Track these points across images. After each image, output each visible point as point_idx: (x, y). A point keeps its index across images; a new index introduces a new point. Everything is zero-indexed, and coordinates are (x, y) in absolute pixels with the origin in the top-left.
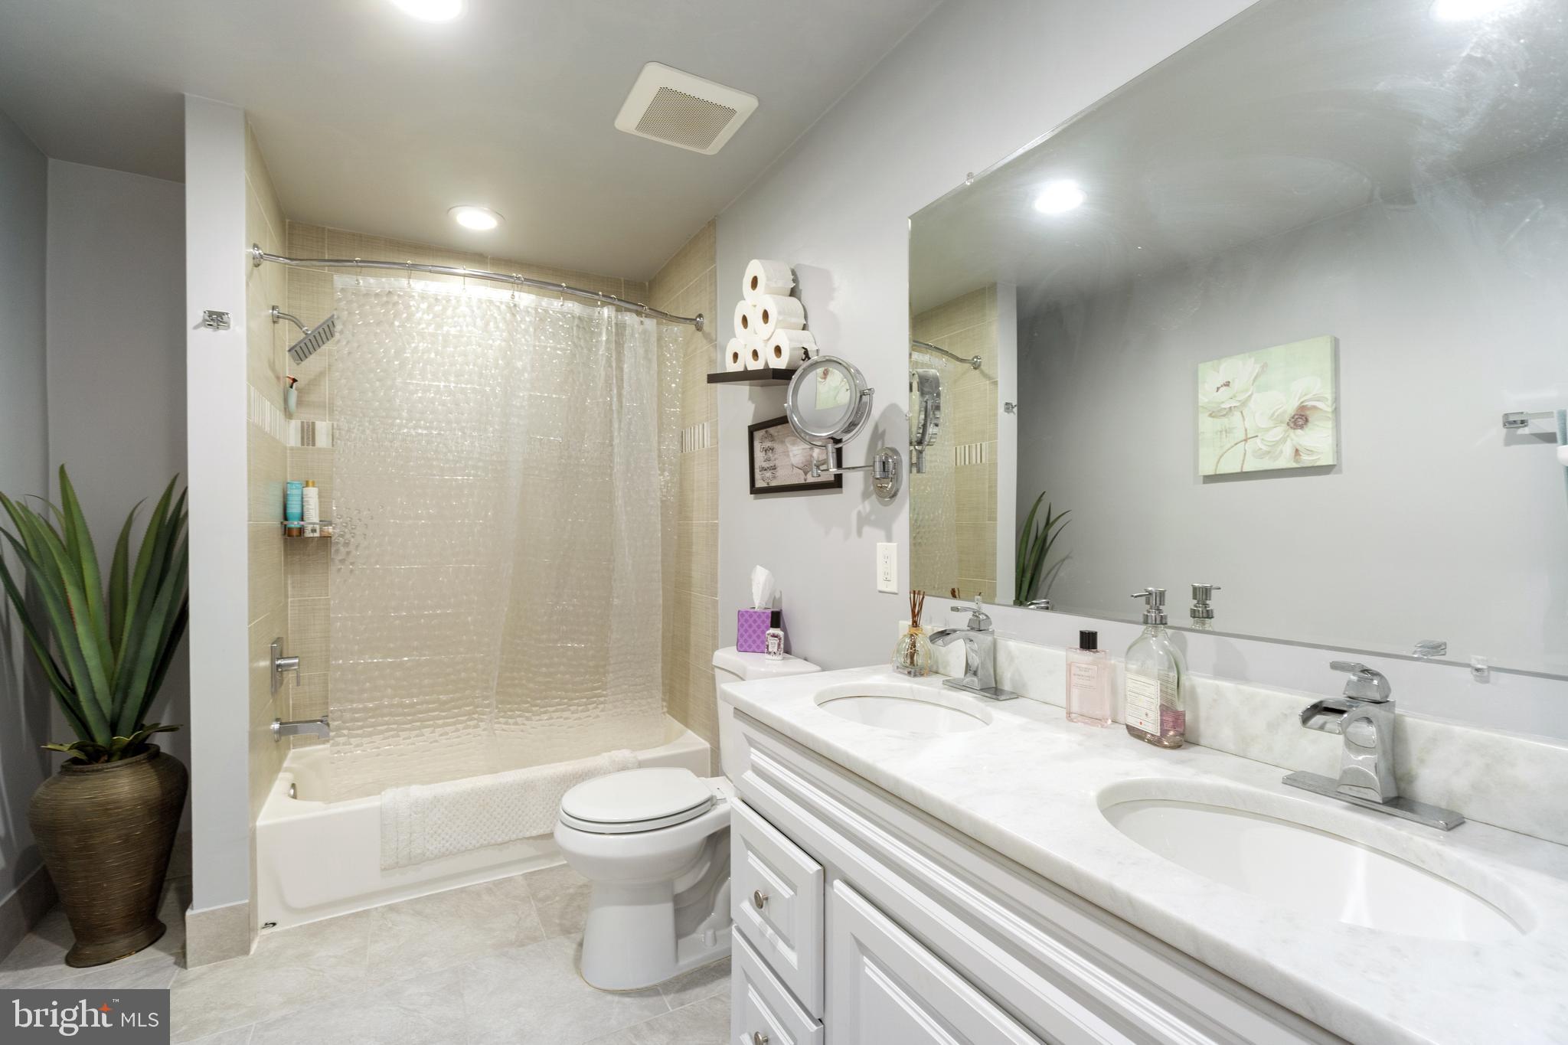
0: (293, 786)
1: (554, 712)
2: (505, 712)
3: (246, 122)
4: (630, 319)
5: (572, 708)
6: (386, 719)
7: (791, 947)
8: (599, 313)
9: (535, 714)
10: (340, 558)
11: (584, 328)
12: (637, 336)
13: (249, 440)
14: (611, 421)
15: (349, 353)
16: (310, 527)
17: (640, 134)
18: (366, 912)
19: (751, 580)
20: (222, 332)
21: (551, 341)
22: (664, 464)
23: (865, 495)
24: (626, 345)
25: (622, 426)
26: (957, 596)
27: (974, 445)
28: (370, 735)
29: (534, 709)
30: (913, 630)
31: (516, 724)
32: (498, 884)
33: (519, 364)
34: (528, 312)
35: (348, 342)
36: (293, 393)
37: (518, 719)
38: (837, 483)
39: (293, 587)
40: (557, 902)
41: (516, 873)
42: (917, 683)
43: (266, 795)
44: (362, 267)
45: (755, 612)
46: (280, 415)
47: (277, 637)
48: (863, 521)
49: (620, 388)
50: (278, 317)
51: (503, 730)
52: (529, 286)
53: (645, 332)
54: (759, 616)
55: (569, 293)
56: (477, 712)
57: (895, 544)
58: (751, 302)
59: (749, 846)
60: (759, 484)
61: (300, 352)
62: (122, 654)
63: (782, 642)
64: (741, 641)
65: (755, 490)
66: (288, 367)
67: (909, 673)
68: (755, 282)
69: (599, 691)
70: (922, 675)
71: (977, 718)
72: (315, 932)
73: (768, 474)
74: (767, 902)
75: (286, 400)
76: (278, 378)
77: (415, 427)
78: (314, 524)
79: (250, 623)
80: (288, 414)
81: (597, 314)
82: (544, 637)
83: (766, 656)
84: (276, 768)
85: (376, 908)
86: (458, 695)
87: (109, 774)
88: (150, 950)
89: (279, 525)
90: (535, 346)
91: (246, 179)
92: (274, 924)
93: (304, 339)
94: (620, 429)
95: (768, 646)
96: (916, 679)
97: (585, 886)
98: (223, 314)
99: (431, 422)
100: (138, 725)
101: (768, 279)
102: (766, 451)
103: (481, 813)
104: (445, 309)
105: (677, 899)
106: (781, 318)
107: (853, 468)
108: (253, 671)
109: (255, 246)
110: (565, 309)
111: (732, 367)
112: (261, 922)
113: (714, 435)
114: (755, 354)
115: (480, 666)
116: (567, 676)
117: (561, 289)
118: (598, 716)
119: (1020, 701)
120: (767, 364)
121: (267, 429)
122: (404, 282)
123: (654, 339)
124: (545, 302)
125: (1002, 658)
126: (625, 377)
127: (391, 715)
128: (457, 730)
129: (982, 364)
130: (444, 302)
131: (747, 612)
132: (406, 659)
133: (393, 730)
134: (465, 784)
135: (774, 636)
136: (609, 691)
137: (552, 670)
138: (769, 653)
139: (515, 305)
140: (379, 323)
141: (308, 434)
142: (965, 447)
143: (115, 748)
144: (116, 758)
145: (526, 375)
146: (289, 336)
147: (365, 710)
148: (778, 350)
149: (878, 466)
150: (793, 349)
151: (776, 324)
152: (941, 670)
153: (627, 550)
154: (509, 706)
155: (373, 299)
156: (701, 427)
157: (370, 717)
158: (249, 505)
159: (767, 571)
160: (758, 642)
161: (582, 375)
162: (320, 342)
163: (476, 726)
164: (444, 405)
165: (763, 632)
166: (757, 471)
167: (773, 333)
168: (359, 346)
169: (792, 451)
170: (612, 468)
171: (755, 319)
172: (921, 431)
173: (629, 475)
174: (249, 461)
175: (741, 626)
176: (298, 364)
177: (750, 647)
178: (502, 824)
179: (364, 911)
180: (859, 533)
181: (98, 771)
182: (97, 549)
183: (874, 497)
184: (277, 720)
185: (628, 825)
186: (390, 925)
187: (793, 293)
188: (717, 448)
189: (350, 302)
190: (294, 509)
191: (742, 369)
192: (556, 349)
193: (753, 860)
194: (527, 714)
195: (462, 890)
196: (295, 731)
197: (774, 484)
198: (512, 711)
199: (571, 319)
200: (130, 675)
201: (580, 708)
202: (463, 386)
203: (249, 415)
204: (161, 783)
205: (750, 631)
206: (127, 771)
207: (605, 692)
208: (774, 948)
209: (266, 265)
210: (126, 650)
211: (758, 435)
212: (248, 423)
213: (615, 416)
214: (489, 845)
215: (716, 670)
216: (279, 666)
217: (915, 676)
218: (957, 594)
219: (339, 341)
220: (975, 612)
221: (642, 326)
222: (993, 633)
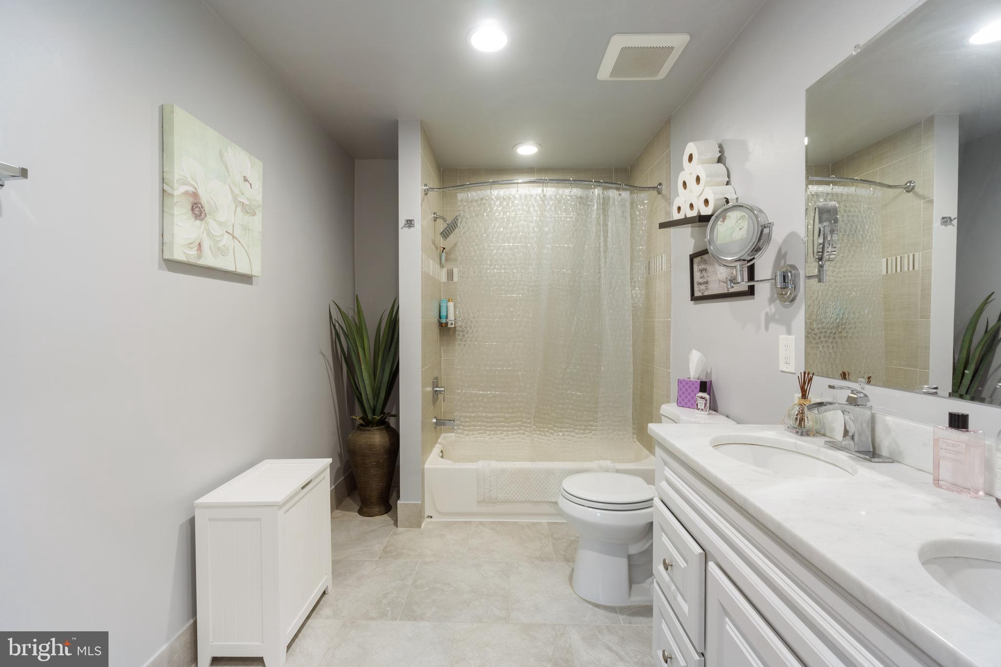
0: (442, 451)
1: (565, 431)
2: (540, 428)
3: (421, 126)
4: (612, 193)
5: (576, 431)
6: (480, 423)
7: (686, 601)
8: (593, 192)
9: (555, 431)
10: (460, 338)
11: (583, 203)
12: (616, 203)
13: (422, 280)
14: (599, 258)
15: (464, 233)
16: (450, 322)
17: (613, 79)
18: (471, 522)
19: (689, 359)
20: (412, 229)
21: (564, 214)
22: (635, 283)
23: (771, 300)
24: (609, 211)
25: (607, 260)
26: (847, 378)
27: (906, 256)
28: (472, 430)
29: (555, 428)
30: (803, 401)
31: (545, 435)
32: (534, 524)
33: (546, 229)
34: (551, 198)
35: (464, 227)
36: (444, 255)
37: (546, 433)
38: (751, 291)
39: (444, 352)
40: (564, 542)
41: (544, 520)
42: (802, 441)
43: (430, 454)
44: (470, 187)
45: (690, 381)
46: (438, 266)
47: (435, 376)
48: (769, 319)
49: (606, 237)
50: (436, 218)
51: (538, 438)
52: (552, 183)
53: (622, 200)
54: (693, 384)
55: (576, 183)
56: (523, 426)
57: (794, 336)
58: (688, 172)
59: (663, 530)
60: (697, 294)
61: (446, 234)
62: (377, 379)
63: (708, 402)
64: (680, 399)
65: (694, 298)
66: (442, 243)
67: (797, 432)
68: (691, 158)
69: (592, 423)
70: (808, 435)
71: (848, 472)
72: (448, 525)
73: (703, 287)
74: (672, 568)
75: (440, 259)
76: (437, 248)
77: (493, 269)
78: (451, 320)
79: (422, 368)
80: (442, 266)
81: (591, 193)
82: (561, 387)
83: (696, 411)
84: (435, 441)
85: (475, 522)
86: (514, 415)
87: (372, 433)
88: (385, 515)
89: (437, 321)
90: (555, 217)
91: (422, 154)
92: (431, 517)
93: (447, 227)
94: (606, 262)
95: (697, 404)
96: (803, 438)
97: (578, 537)
98: (412, 220)
99: (501, 266)
100: (382, 412)
101: (700, 154)
102: (701, 271)
103: (525, 482)
104: (508, 204)
105: (630, 557)
106: (708, 180)
107: (761, 281)
108: (423, 392)
109: (426, 185)
110: (572, 193)
111: (676, 216)
112: (426, 516)
113: (669, 261)
114: (691, 206)
115: (525, 400)
116: (574, 411)
117: (570, 182)
118: (591, 438)
119: (895, 465)
120: (699, 212)
121: (431, 274)
122: (489, 192)
123: (628, 204)
124: (561, 191)
125: (879, 429)
126: (609, 230)
127: (482, 421)
128: (514, 434)
129: (916, 187)
130: (508, 199)
131: (684, 380)
132: (488, 392)
133: (483, 429)
134: (518, 465)
135: (702, 398)
136: (598, 423)
137: (565, 407)
138: (699, 409)
139: (544, 196)
140: (477, 215)
141: (450, 275)
142: (896, 258)
143: (374, 421)
144: (374, 426)
145: (550, 235)
146: (441, 226)
147: (470, 417)
148: (706, 202)
149: (779, 279)
150: (716, 200)
151: (705, 184)
152: (828, 434)
153: (609, 338)
154: (541, 425)
155: (474, 203)
156: (660, 257)
157: (473, 421)
158: (422, 311)
159: (700, 354)
160: (692, 401)
161: (582, 232)
162: (454, 228)
163: (523, 434)
164: (507, 256)
165: (695, 394)
166: (695, 285)
167: (703, 190)
168: (468, 229)
169: (719, 270)
170: (600, 287)
171: (691, 182)
172: (821, 250)
173: (611, 291)
174: (422, 290)
175: (680, 389)
176: (445, 240)
177: (686, 404)
178: (536, 491)
179: (469, 521)
180: (767, 328)
181: (369, 430)
182: (369, 333)
183: (778, 301)
184: (435, 418)
185: (600, 504)
186: (480, 531)
187: (720, 160)
188: (671, 271)
189: (464, 206)
190: (443, 313)
191: (683, 217)
192: (567, 218)
193: (665, 539)
194: (551, 431)
195: (516, 523)
196: (444, 424)
197: (706, 293)
198: (543, 428)
199: (576, 199)
200: (380, 388)
201: (581, 432)
202: (517, 244)
203: (422, 268)
204: (390, 440)
205: (686, 393)
206: (378, 432)
207: (596, 424)
208: (675, 598)
209: (430, 193)
210: (378, 377)
211: (696, 260)
212: (422, 271)
213: (602, 254)
214: (529, 501)
215: (663, 417)
216: (436, 391)
217: (802, 435)
218: (847, 377)
219: (460, 227)
220: (853, 391)
221: (620, 197)
222: (871, 408)
